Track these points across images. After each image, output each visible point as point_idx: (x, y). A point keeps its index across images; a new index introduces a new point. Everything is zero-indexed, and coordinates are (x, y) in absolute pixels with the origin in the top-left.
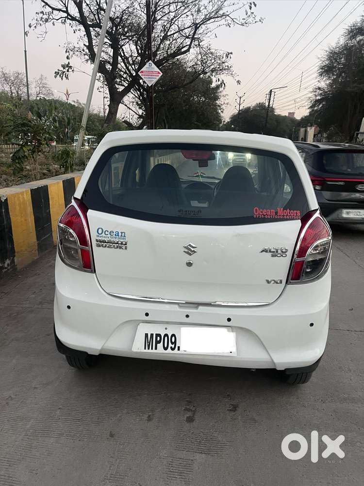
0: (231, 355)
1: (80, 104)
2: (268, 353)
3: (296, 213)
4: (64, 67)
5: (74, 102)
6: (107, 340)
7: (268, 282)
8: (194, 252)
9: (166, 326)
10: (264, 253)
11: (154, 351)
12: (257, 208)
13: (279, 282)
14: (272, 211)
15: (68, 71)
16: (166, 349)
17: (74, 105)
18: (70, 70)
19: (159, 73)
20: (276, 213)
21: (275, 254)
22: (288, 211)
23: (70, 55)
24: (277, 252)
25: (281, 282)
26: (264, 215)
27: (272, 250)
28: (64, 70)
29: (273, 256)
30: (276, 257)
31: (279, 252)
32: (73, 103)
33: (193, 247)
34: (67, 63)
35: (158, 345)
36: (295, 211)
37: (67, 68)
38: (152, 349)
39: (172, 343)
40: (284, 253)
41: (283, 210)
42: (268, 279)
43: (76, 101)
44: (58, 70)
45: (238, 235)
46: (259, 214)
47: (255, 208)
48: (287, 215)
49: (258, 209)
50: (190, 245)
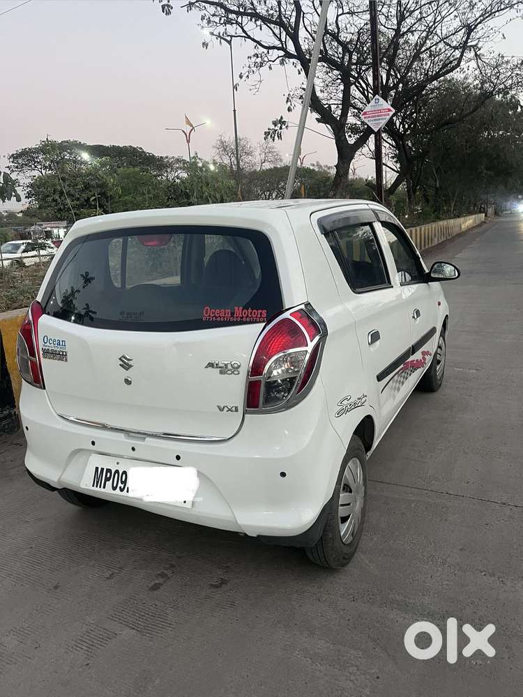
0: (185, 505)
1: (321, 166)
2: (232, 510)
3: (261, 313)
4: (275, 124)
5: (314, 165)
6: (64, 471)
7: (221, 409)
8: (131, 366)
9: (118, 460)
10: (210, 368)
11: (102, 490)
12: (208, 308)
13: (234, 409)
14: (227, 311)
15: (281, 128)
16: (114, 489)
17: (314, 170)
18: (284, 127)
19: (389, 110)
20: (232, 314)
21: (224, 370)
22: (250, 310)
23: (293, 105)
24: (226, 368)
25: (237, 410)
26: (216, 318)
27: (220, 365)
28: (276, 128)
29: (221, 373)
30: (226, 375)
31: (230, 367)
32: (312, 168)
33: (129, 360)
34: (279, 118)
35: (107, 482)
36: (260, 311)
37: (279, 125)
38: (100, 487)
39: (122, 483)
40: (236, 369)
41: (243, 310)
42: (219, 405)
43: (315, 163)
44: (269, 129)
45: (177, 345)
46: (209, 316)
47: (206, 308)
48: (248, 316)
49: (209, 310)
50: (125, 357)
